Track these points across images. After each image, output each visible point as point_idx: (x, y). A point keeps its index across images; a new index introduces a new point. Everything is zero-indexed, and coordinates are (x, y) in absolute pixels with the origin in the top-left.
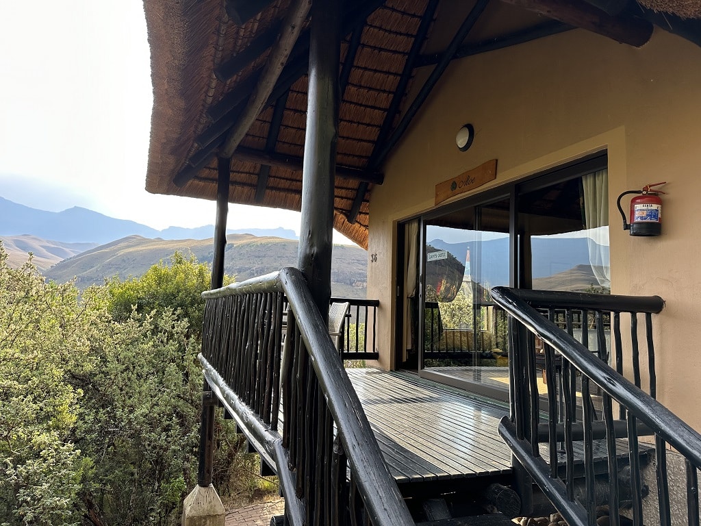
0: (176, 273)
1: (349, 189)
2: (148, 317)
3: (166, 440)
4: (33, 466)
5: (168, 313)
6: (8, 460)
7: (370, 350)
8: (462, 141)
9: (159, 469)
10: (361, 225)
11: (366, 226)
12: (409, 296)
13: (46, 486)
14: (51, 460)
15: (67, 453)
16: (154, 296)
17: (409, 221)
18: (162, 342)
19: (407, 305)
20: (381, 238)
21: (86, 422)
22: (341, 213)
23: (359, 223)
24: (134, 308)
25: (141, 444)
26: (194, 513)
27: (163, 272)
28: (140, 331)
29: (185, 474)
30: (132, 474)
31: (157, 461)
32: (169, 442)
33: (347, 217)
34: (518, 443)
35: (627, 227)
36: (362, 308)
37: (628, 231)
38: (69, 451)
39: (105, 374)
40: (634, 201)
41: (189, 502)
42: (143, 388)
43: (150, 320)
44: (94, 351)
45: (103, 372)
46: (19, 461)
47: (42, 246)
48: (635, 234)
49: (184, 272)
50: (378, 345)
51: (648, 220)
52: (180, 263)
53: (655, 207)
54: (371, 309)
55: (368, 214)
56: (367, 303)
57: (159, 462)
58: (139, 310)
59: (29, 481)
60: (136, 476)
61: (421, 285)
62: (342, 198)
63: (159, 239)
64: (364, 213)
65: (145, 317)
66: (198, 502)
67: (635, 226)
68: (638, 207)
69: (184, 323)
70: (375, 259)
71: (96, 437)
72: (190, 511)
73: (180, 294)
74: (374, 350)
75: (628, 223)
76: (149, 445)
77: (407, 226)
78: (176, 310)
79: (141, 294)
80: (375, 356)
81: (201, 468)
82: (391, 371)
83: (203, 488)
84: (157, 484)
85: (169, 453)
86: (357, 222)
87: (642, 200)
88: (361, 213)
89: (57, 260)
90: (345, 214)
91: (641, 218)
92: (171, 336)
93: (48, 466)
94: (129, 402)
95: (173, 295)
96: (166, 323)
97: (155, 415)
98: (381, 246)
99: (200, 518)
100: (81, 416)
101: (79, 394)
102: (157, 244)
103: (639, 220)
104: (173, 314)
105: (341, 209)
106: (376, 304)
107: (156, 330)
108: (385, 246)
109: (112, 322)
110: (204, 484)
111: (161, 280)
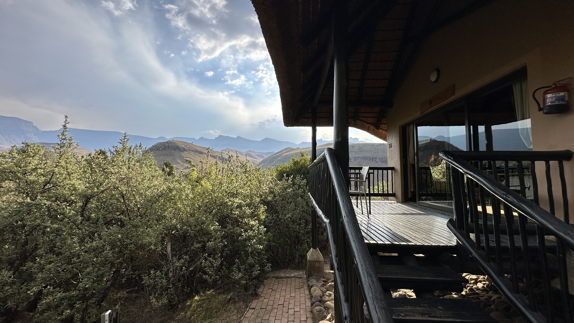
0: (301, 160)
1: (375, 113)
2: (290, 179)
3: (299, 229)
4: (250, 233)
5: (298, 177)
6: (242, 230)
7: (390, 192)
8: (433, 78)
9: (298, 241)
10: (383, 130)
11: (385, 130)
12: (411, 164)
13: (255, 240)
14: (256, 231)
15: (262, 229)
16: (292, 170)
17: (408, 124)
18: (296, 189)
19: (409, 168)
20: (393, 135)
21: (269, 219)
22: (372, 125)
23: (382, 129)
24: (285, 175)
25: (290, 230)
26: (310, 259)
27: (296, 160)
28: (287, 184)
29: (307, 243)
30: (287, 242)
31: (296, 237)
32: (300, 230)
33: (375, 127)
34: (458, 232)
35: (540, 109)
36: (385, 172)
37: (542, 112)
38: (263, 229)
39: (276, 201)
40: (546, 93)
41: (309, 255)
42: (290, 207)
43: (291, 180)
44: (271, 192)
45: (274, 201)
46: (246, 231)
47: (255, 155)
48: (546, 113)
49: (304, 160)
50: (395, 189)
51: (557, 103)
52: (303, 156)
53: (562, 94)
54: (390, 171)
55: (386, 124)
56: (387, 169)
57: (297, 237)
58: (287, 176)
59: (249, 238)
60: (289, 243)
61: (416, 157)
62: (372, 117)
63: (298, 148)
64: (384, 124)
65: (289, 178)
66: (312, 255)
67: (546, 108)
68: (549, 96)
69: (304, 181)
70: (391, 146)
71: (273, 225)
72: (309, 258)
73: (303, 169)
74: (393, 192)
75: (542, 107)
76: (293, 230)
77: (407, 128)
78: (301, 176)
79: (288, 170)
80: (393, 195)
81: (313, 241)
82: (402, 202)
83: (314, 249)
84: (297, 247)
85: (300, 234)
86: (380, 128)
87: (551, 91)
88: (382, 124)
89: (261, 160)
90: (373, 125)
91: (551, 102)
92: (299, 187)
93: (255, 233)
94: (284, 212)
95: (300, 170)
96: (297, 181)
97: (294, 218)
98: (394, 140)
99: (313, 261)
100: (267, 217)
101: (265, 208)
102: (297, 150)
103: (549, 104)
104: (300, 177)
105: (371, 123)
106: (392, 169)
107: (294, 184)
108: (396, 139)
109: (277, 181)
110: (315, 248)
111: (296, 163)
